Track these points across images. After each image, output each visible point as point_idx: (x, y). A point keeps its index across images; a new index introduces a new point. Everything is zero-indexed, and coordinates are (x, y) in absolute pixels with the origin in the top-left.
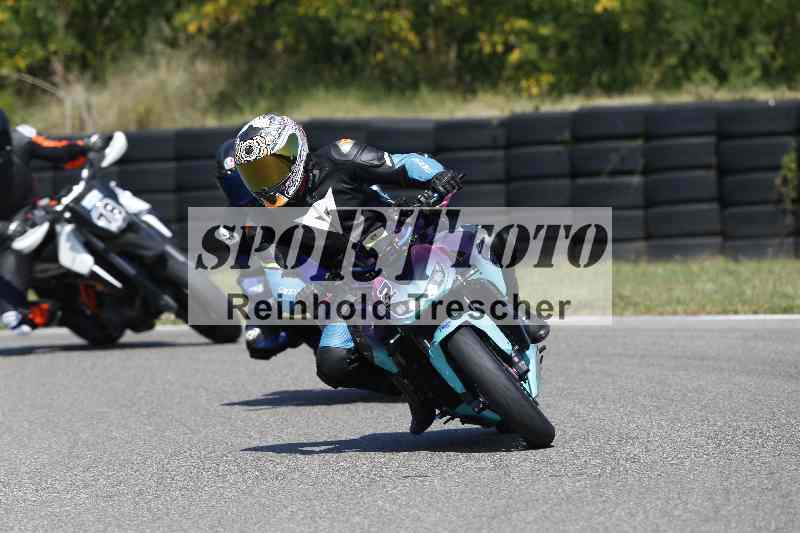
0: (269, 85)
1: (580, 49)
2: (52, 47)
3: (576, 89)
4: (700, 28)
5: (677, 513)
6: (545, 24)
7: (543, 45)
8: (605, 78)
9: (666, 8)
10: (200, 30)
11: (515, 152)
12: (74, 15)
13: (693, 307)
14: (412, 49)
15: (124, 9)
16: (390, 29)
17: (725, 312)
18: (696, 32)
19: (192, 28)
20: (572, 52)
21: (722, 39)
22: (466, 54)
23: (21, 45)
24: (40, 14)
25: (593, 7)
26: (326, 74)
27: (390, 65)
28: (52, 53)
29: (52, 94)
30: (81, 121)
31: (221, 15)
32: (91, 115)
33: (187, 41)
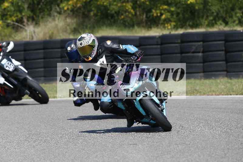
0: (89, 26)
1: (183, 15)
2: (23, 14)
3: (182, 27)
5: (213, 155)
6: (173, 7)
7: (172, 13)
8: (191, 23)
9: (209, 2)
10: (68, 9)
11: (163, 46)
12: (30, 4)
13: (218, 93)
14: (132, 15)
15: (45, 3)
16: (125, 8)
17: (227, 95)
18: (218, 9)
19: (66, 8)
20: (181, 15)
21: (227, 12)
22: (148, 16)
23: (14, 14)
24: (20, 4)
25: (187, 2)
26: (106, 22)
27: (126, 19)
28: (23, 16)
29: (23, 28)
30: (32, 36)
31: (74, 4)
32: (35, 35)
33: (64, 12)
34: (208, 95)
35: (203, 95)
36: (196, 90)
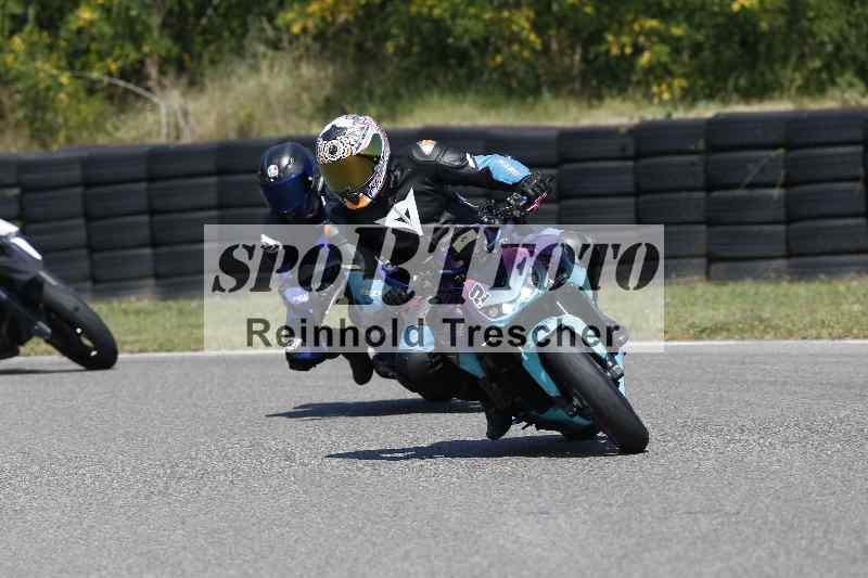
0: (379, 91)
1: (715, 50)
2: (146, 49)
4: (846, 27)
5: (822, 553)
6: (678, 24)
7: (676, 46)
8: (742, 82)
9: (809, 6)
10: (304, 30)
12: (170, 12)
13: (838, 330)
14: (534, 50)
15: (221, 11)
16: (509, 29)
18: (841, 31)
19: (296, 29)
20: (706, 53)
22: (591, 56)
23: (113, 48)
24: (133, 13)
25: (729, 5)
26: (440, 79)
27: (510, 69)
28: (146, 55)
29: (146, 100)
30: (177, 128)
31: (327, 14)
32: (187, 122)
33: (291, 43)
34: (804, 338)
35: (786, 339)
36: (761, 320)
